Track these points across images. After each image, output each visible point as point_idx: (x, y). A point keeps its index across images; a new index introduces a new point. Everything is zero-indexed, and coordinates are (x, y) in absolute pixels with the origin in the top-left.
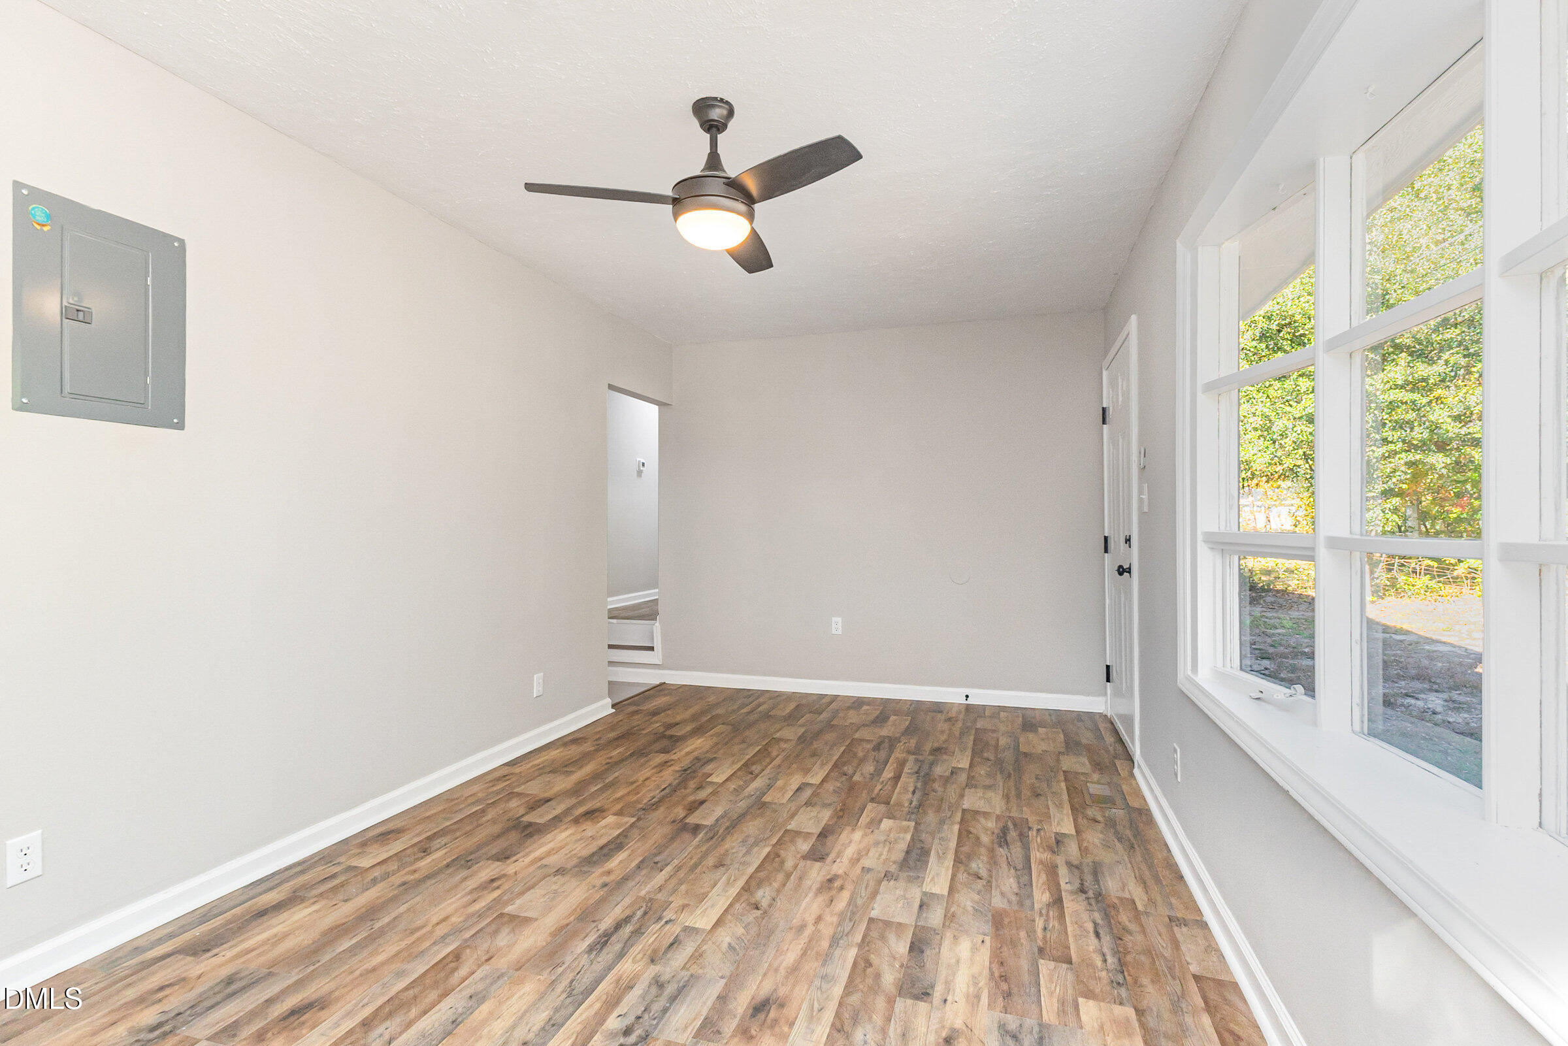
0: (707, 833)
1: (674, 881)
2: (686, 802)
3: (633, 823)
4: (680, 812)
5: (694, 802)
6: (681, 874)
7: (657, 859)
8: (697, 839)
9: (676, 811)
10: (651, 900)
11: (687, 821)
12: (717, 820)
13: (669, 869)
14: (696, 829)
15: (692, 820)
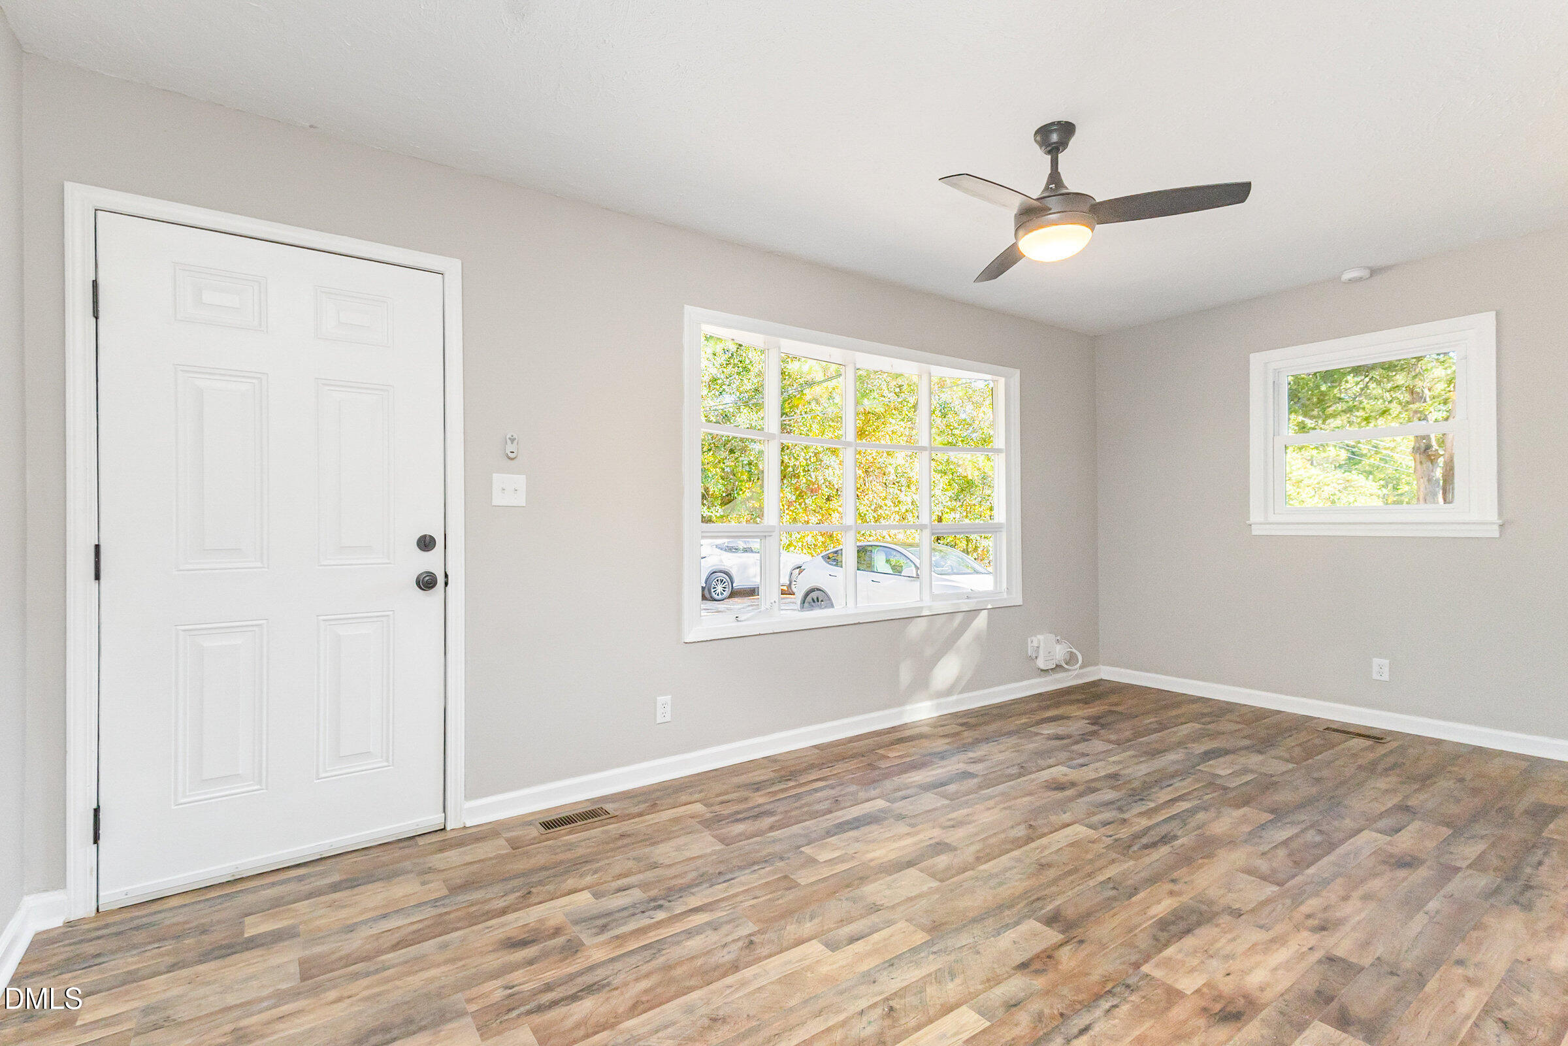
0: (1041, 908)
1: (1099, 864)
2: (1051, 976)
3: (1146, 961)
4: (1067, 958)
5: (1038, 972)
6: (1088, 868)
7: (1112, 893)
8: (1057, 903)
9: (1073, 964)
10: (1124, 855)
11: (1061, 936)
12: (1017, 923)
13: (1101, 878)
14: (1052, 920)
15: (1053, 936)
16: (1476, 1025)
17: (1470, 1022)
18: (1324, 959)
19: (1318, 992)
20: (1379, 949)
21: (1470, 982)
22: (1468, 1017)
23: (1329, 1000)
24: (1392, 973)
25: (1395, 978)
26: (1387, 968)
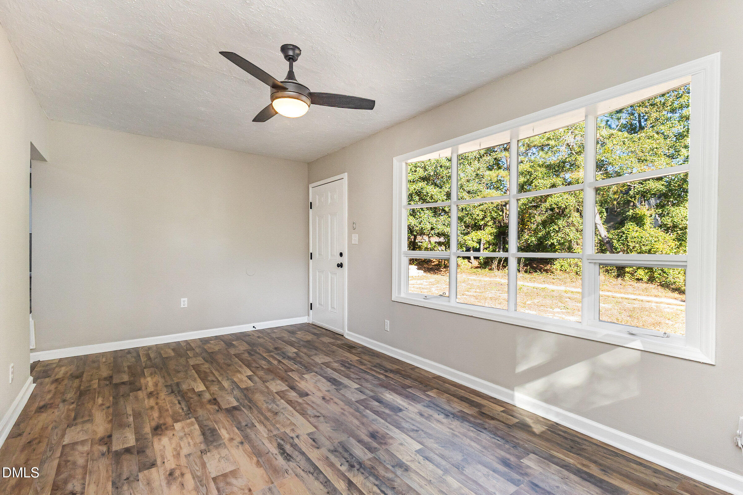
16: (84, 484)
17: (87, 484)
18: (155, 463)
19: (144, 452)
20: (141, 485)
21: (102, 405)
22: (89, 485)
23: (138, 452)
24: (127, 479)
25: (125, 478)
26: (131, 479)
